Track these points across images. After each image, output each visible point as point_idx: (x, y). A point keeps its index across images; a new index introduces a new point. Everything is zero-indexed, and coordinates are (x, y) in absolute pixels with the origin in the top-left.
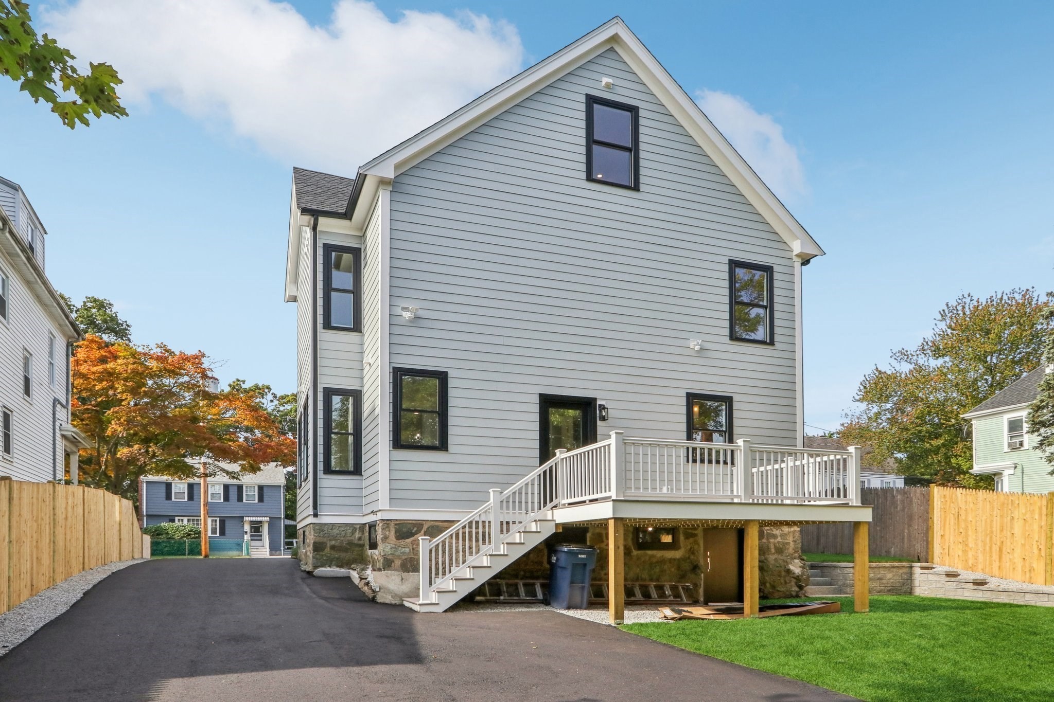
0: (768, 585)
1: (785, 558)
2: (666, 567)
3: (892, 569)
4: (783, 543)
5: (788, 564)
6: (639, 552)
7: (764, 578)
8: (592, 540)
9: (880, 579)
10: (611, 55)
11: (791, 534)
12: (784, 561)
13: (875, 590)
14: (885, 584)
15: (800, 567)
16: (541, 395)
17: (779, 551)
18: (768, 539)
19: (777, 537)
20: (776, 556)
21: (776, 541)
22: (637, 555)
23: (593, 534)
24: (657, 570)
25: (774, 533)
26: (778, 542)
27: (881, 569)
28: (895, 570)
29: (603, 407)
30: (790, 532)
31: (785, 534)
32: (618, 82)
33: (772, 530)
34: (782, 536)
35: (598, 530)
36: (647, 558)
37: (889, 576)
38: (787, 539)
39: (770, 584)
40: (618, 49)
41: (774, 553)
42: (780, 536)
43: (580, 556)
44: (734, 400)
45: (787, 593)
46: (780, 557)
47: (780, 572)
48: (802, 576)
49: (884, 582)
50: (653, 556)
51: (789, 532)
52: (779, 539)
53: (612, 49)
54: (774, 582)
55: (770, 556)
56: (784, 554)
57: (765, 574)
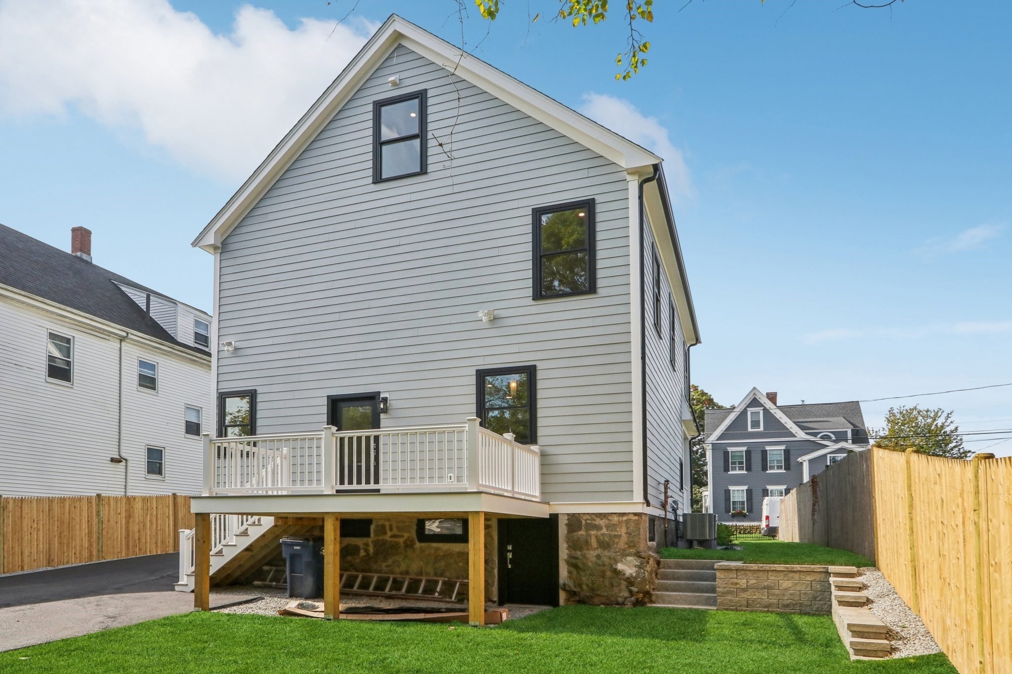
0: (585, 587)
1: (612, 554)
2: (452, 561)
3: (791, 575)
4: (610, 535)
5: (616, 562)
6: (423, 544)
7: (581, 579)
8: (375, 531)
9: (769, 588)
10: (402, 51)
11: (624, 525)
12: (610, 558)
13: (759, 603)
14: (777, 595)
15: (636, 566)
16: (328, 397)
17: (604, 545)
18: (587, 530)
19: (602, 529)
20: (599, 551)
21: (599, 533)
22: (421, 548)
23: (377, 526)
24: (442, 564)
25: (597, 523)
26: (603, 535)
27: (770, 573)
28: (797, 576)
29: (385, 400)
30: (622, 521)
31: (614, 525)
32: (404, 75)
33: (595, 520)
34: (607, 527)
35: (380, 523)
36: (433, 552)
37: (786, 584)
38: (616, 531)
39: (587, 585)
40: (404, 43)
41: (597, 548)
42: (606, 526)
43: (295, 548)
44: (537, 369)
45: (612, 599)
46: (607, 553)
47: (604, 572)
48: (635, 578)
49: (777, 592)
50: (438, 549)
51: (620, 522)
52: (604, 531)
53: (400, 46)
54: (593, 584)
55: (591, 552)
56: (612, 550)
57: (582, 573)
